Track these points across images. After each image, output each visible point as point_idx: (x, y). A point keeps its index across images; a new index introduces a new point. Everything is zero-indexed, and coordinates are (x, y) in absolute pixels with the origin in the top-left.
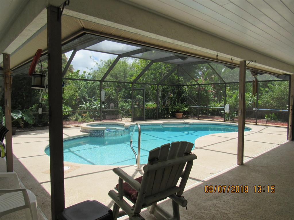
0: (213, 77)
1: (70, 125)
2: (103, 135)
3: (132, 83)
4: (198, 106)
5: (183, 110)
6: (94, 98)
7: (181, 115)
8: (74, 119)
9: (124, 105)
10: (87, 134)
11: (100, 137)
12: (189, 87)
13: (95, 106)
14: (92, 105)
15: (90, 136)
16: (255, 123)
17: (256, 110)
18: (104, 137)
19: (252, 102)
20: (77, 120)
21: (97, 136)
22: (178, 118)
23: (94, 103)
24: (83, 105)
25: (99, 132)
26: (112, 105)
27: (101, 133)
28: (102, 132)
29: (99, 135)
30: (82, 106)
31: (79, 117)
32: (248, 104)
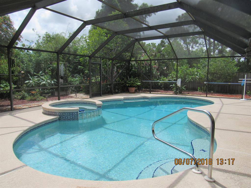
0: (154, 54)
1: (20, 105)
2: (76, 117)
3: (90, 57)
4: (150, 80)
5: (137, 85)
6: (41, 74)
7: (133, 89)
8: (19, 97)
9: (73, 80)
10: (56, 118)
11: (73, 119)
12: (138, 62)
13: (44, 82)
14: (40, 81)
15: (59, 119)
16: (206, 96)
17: (206, 84)
18: (78, 119)
19: (199, 76)
20: (23, 98)
21: (69, 119)
22: (131, 92)
23: (43, 79)
24: (31, 81)
25: (71, 114)
26: (61, 81)
27: (74, 116)
28: (76, 114)
29: (71, 117)
30: (29, 82)
31: (26, 94)
32: (196, 79)
